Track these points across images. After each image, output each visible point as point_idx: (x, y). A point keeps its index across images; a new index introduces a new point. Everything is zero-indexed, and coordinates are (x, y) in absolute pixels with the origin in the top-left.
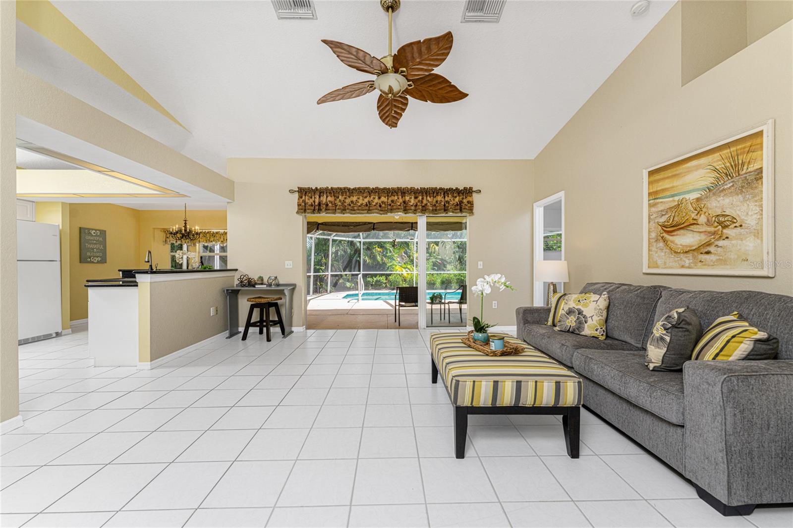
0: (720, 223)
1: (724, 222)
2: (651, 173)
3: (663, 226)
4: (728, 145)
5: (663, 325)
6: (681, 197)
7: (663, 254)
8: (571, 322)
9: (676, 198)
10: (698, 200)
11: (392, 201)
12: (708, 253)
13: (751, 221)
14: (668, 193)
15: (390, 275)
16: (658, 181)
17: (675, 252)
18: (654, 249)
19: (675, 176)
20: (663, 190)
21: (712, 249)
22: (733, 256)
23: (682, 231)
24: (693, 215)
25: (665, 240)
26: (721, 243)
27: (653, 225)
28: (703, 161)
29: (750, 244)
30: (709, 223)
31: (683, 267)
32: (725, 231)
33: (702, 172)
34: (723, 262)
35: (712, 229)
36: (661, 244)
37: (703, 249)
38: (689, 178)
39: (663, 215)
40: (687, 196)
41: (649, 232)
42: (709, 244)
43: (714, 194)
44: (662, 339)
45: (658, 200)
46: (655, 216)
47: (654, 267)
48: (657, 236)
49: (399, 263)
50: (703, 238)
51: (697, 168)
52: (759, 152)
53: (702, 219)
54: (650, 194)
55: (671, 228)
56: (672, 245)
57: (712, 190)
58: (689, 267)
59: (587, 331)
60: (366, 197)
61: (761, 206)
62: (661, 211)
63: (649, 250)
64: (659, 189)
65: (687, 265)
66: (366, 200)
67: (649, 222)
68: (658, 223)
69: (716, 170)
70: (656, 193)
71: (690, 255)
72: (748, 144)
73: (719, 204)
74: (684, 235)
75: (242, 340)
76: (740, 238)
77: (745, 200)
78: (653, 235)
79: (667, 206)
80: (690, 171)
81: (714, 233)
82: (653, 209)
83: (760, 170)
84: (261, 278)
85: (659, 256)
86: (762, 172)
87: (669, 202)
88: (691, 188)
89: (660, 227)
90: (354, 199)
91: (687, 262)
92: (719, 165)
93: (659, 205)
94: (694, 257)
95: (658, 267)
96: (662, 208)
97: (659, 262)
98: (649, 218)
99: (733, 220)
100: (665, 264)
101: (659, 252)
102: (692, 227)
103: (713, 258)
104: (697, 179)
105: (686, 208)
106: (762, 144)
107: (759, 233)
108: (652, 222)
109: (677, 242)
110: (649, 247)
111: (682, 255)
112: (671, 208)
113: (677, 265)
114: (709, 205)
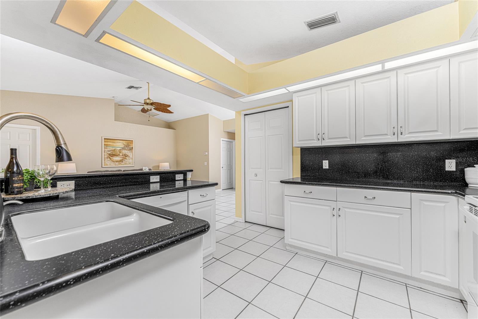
0: (125, 156)
1: (126, 156)
2: (105, 139)
3: (109, 154)
6: (115, 148)
7: (109, 162)
9: (114, 148)
10: (120, 150)
12: (122, 162)
13: (131, 156)
16: (107, 142)
17: (114, 162)
18: (106, 160)
19: (114, 142)
20: (110, 145)
21: (123, 161)
22: (128, 163)
23: (115, 157)
24: (119, 153)
25: (110, 158)
26: (125, 160)
27: (106, 154)
29: (131, 161)
30: (122, 155)
31: (116, 165)
32: (126, 158)
33: (121, 144)
34: (126, 164)
35: (123, 157)
36: (109, 159)
37: (121, 161)
38: (117, 144)
39: (109, 151)
40: (117, 148)
41: (104, 156)
42: (122, 160)
45: (107, 147)
46: (107, 151)
47: (106, 165)
48: (107, 157)
50: (121, 159)
51: (120, 142)
52: (132, 144)
53: (121, 154)
54: (104, 145)
55: (112, 155)
56: (113, 160)
57: (123, 148)
58: (118, 165)
61: (133, 154)
63: (104, 161)
64: (108, 144)
67: (104, 153)
69: (124, 144)
70: (107, 145)
71: (118, 162)
72: (130, 142)
73: (125, 152)
76: (129, 159)
77: (130, 152)
78: (106, 156)
79: (111, 149)
80: (117, 142)
81: (123, 158)
82: (106, 149)
83: (132, 147)
85: (108, 162)
88: (118, 146)
92: (125, 144)
94: (119, 163)
95: (108, 165)
96: (109, 149)
97: (108, 164)
98: (104, 151)
99: (128, 156)
100: (110, 164)
101: (108, 161)
102: (118, 156)
103: (124, 163)
104: (119, 145)
105: (117, 151)
106: (133, 143)
107: (132, 159)
108: (105, 153)
109: (114, 159)
110: (104, 160)
111: (116, 162)
112: (112, 150)
113: (114, 165)
114: (122, 151)
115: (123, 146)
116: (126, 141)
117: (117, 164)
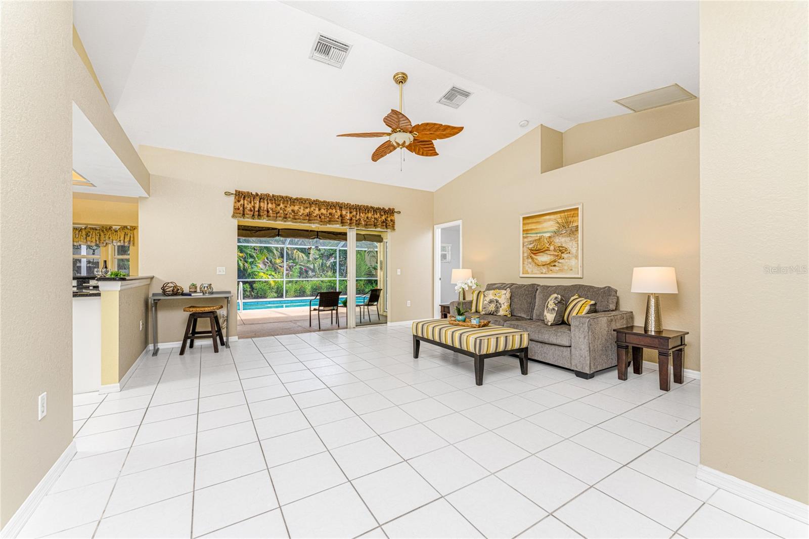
0: (560, 251)
1: (562, 250)
2: (524, 219)
3: (531, 250)
4: (564, 211)
5: (554, 302)
6: (541, 235)
7: (531, 266)
8: (492, 308)
9: (539, 235)
10: (550, 237)
11: (330, 214)
12: (555, 266)
13: (574, 251)
14: (534, 232)
15: (254, 282)
16: (528, 224)
17: (538, 265)
18: (526, 263)
20: (532, 229)
21: (556, 264)
22: (566, 268)
23: (541, 254)
24: (547, 245)
25: (532, 258)
26: (560, 261)
27: (525, 249)
28: (552, 217)
29: (573, 262)
30: (555, 250)
31: (542, 273)
32: (562, 255)
33: (551, 223)
34: (561, 271)
35: (556, 254)
36: (530, 260)
37: (552, 264)
38: (545, 225)
39: (531, 244)
40: (544, 235)
41: (523, 253)
42: (555, 261)
43: (557, 235)
44: (554, 309)
45: (528, 235)
46: (526, 243)
47: (525, 274)
48: (528, 256)
49: (262, 269)
50: (552, 258)
51: (549, 220)
52: (576, 218)
53: (552, 248)
54: (523, 231)
55: (536, 251)
56: (536, 261)
57: (557, 233)
58: (545, 274)
59: (502, 312)
60: (307, 208)
61: (578, 244)
62: (530, 241)
63: (523, 264)
64: (529, 228)
65: (544, 272)
66: (307, 211)
67: (523, 247)
68: (528, 248)
69: (558, 223)
70: (527, 230)
71: (545, 267)
72: (572, 213)
73: (560, 241)
74: (543, 256)
75: (180, 354)
76: (569, 259)
77: (571, 240)
78: (526, 255)
79: (534, 239)
80: (545, 221)
81: (557, 256)
82: (526, 240)
83: (577, 226)
84: (194, 286)
85: (529, 267)
86: (578, 228)
87: (534, 237)
88: (546, 230)
89: (529, 251)
90: (296, 208)
91: (544, 270)
92: (560, 220)
93: (529, 238)
94: (548, 268)
95: (528, 273)
96: (530, 240)
97: (529, 271)
98: (523, 245)
99: (566, 249)
100: (532, 271)
101: (529, 264)
102: (547, 252)
103: (557, 268)
104: (549, 226)
105: (543, 241)
106: (578, 214)
107: (576, 257)
108: (525, 247)
109: (539, 259)
110: (523, 261)
111: (542, 267)
112: (536, 240)
113: (539, 272)
114: (555, 241)
115: (554, 228)
116: (563, 214)
117: (544, 271)
